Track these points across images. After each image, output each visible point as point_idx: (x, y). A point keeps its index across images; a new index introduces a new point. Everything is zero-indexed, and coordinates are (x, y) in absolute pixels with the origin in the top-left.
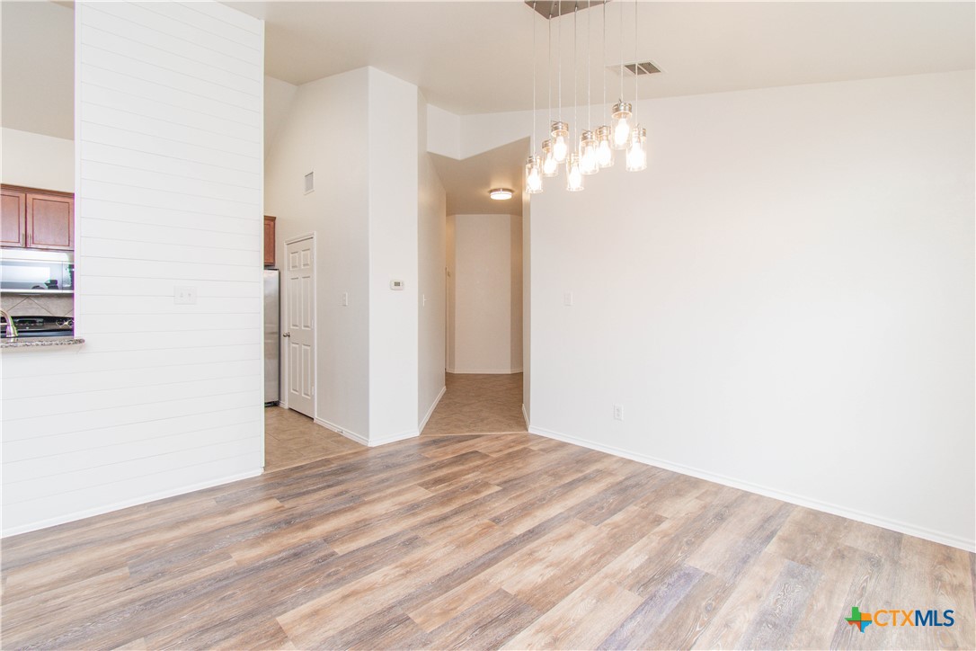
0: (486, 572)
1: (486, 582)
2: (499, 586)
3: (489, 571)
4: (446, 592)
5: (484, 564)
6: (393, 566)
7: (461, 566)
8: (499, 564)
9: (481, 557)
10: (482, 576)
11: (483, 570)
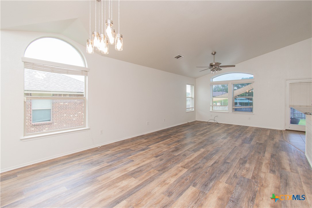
0: (140, 183)
1: (139, 180)
2: (136, 179)
3: (139, 184)
4: (151, 177)
5: (140, 186)
6: (170, 183)
7: (148, 185)
8: (135, 186)
9: (141, 188)
10: (141, 182)
11: (140, 184)
